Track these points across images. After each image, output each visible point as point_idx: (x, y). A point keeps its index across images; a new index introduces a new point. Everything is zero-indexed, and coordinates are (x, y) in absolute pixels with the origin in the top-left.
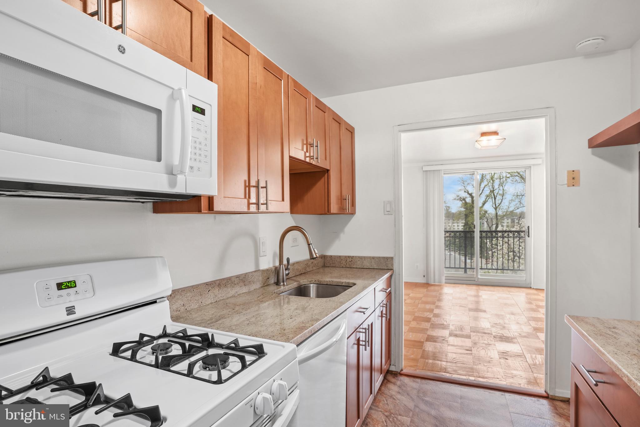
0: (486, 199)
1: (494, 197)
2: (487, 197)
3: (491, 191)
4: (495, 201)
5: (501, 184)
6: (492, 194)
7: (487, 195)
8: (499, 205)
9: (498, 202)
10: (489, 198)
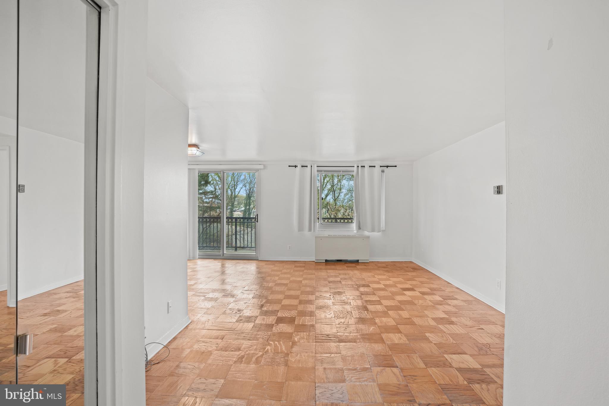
0: (328, 192)
1: (334, 190)
2: (329, 190)
3: (332, 186)
4: (334, 194)
5: (339, 181)
6: (333, 189)
7: (329, 189)
8: (337, 198)
9: (337, 195)
10: (330, 192)
